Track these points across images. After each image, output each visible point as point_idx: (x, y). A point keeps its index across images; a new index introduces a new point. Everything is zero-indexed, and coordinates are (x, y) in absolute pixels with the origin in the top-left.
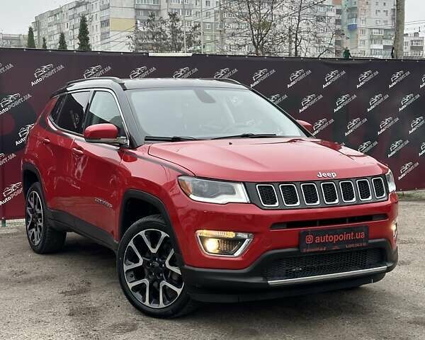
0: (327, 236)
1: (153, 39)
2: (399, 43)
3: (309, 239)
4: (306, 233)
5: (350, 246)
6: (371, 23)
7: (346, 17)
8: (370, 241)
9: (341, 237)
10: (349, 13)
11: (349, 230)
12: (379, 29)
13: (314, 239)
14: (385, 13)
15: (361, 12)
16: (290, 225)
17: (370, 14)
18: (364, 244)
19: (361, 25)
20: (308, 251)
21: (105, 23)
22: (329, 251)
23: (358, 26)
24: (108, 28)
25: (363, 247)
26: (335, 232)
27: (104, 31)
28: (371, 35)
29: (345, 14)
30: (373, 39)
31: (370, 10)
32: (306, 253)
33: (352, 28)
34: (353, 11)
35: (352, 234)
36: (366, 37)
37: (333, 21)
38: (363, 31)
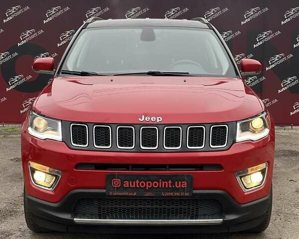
0: (137, 182)
3: (116, 183)
4: (113, 176)
5: (167, 194)
8: (194, 192)
9: (156, 184)
11: (166, 178)
13: (122, 183)
16: (98, 166)
18: (186, 194)
20: (114, 194)
22: (140, 197)
25: (185, 196)
26: (148, 178)
32: (113, 196)
35: (170, 182)
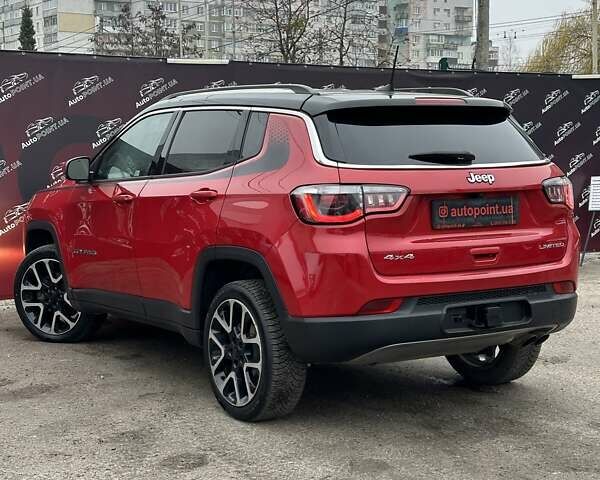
1: (126, 44)
2: (483, 53)
6: (427, 27)
7: (393, 17)
10: (397, 12)
12: (439, 35)
14: (446, 13)
15: (413, 11)
17: (426, 14)
19: (413, 29)
21: (51, 20)
23: (410, 30)
24: (55, 26)
27: (49, 32)
28: (428, 44)
29: (392, 13)
30: (429, 50)
31: (425, 8)
33: (402, 33)
34: (402, 9)
36: (420, 46)
37: (375, 23)
38: (417, 37)
